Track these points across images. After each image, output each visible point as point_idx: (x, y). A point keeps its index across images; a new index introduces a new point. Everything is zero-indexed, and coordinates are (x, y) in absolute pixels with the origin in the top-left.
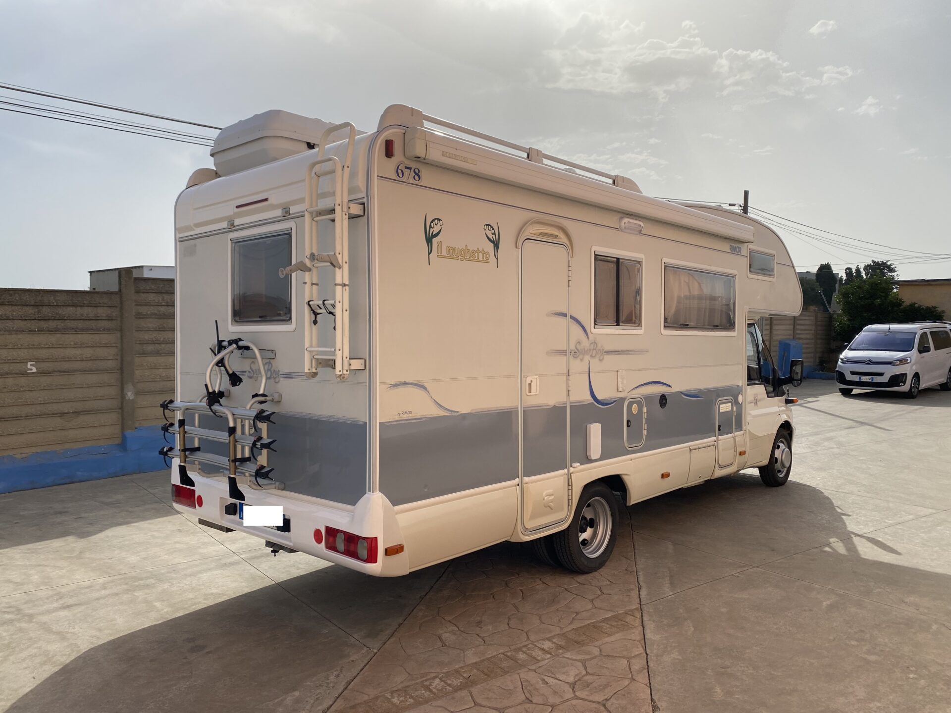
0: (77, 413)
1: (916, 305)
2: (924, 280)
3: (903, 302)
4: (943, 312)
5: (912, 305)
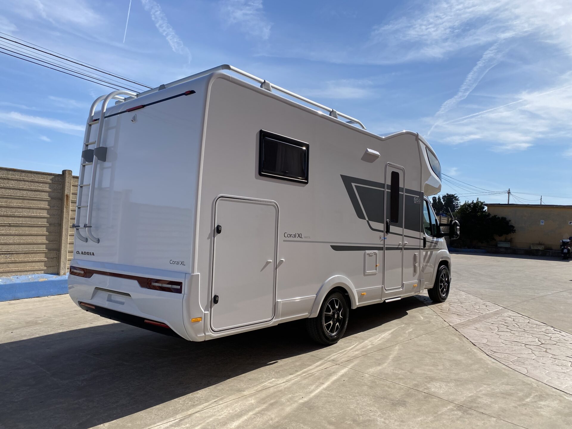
1: (497, 217)
2: (499, 204)
3: (490, 215)
4: (510, 221)
5: (495, 216)
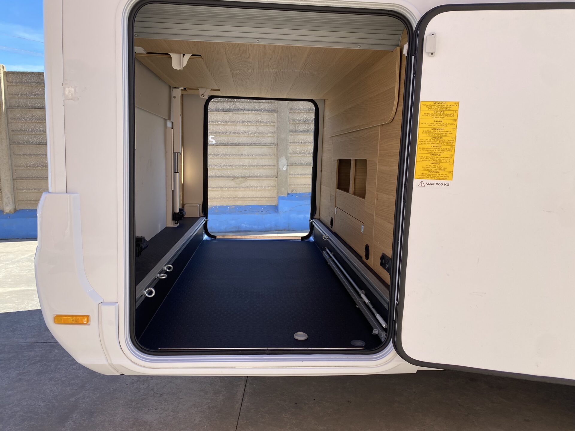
0: (245, 177)
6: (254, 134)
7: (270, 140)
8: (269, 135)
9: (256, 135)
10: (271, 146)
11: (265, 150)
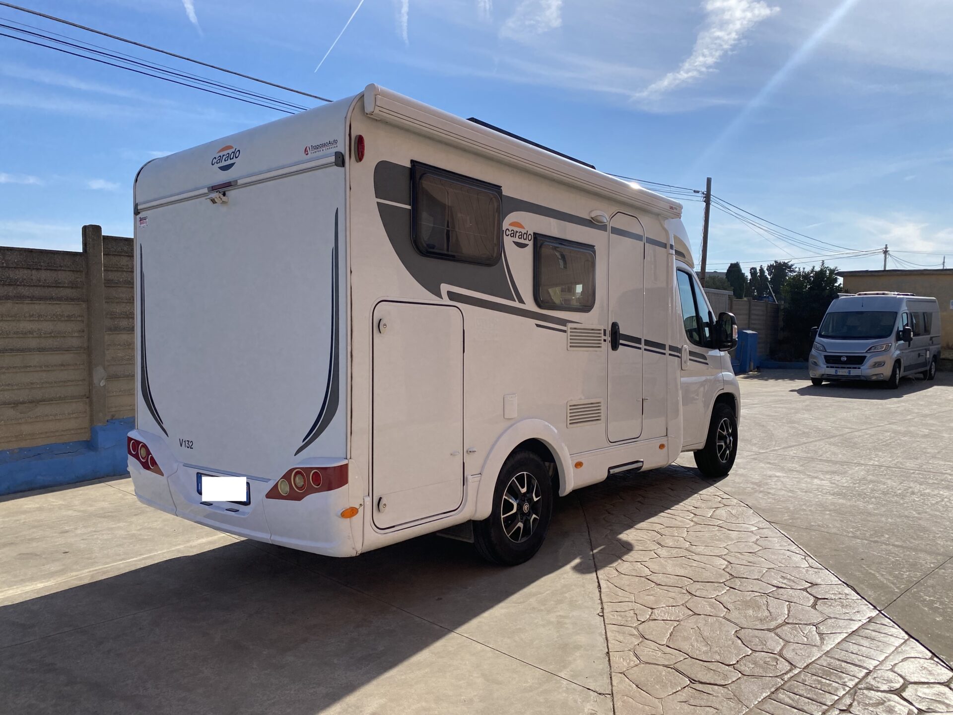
0: (35, 402)
2: (867, 271)
6: (50, 333)
7: (75, 342)
8: (74, 335)
9: (53, 335)
10: (79, 352)
11: (68, 357)
